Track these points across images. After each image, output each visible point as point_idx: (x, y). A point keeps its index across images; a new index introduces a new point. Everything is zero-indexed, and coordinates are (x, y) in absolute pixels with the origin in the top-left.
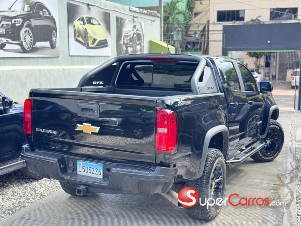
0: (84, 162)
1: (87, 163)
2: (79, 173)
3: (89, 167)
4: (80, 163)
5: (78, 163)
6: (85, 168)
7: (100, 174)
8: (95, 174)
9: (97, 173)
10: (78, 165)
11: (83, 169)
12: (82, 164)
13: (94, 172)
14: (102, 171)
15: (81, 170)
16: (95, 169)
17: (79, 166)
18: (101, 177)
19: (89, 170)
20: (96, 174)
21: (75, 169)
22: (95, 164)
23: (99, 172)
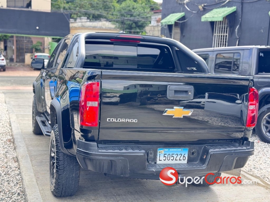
0: (165, 150)
1: (170, 150)
2: (158, 162)
3: (172, 154)
4: (161, 151)
5: (159, 151)
6: (166, 156)
7: (184, 159)
8: (178, 160)
9: (181, 158)
10: (158, 154)
11: (164, 157)
12: (163, 152)
13: (178, 158)
14: (186, 156)
15: (162, 158)
16: (179, 155)
17: (160, 154)
18: (186, 162)
19: (172, 156)
20: (180, 160)
21: (155, 159)
22: (179, 150)
23: (184, 156)
